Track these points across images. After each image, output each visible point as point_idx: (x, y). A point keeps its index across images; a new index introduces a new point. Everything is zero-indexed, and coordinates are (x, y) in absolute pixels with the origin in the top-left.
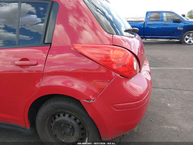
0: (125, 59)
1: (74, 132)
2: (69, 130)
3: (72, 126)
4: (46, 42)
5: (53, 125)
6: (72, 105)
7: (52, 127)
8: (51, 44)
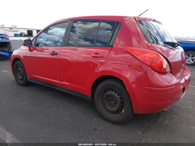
0: (157, 61)
1: (116, 104)
2: (113, 102)
3: (116, 100)
4: (110, 45)
5: (104, 96)
6: (118, 85)
7: (104, 98)
8: (113, 46)
